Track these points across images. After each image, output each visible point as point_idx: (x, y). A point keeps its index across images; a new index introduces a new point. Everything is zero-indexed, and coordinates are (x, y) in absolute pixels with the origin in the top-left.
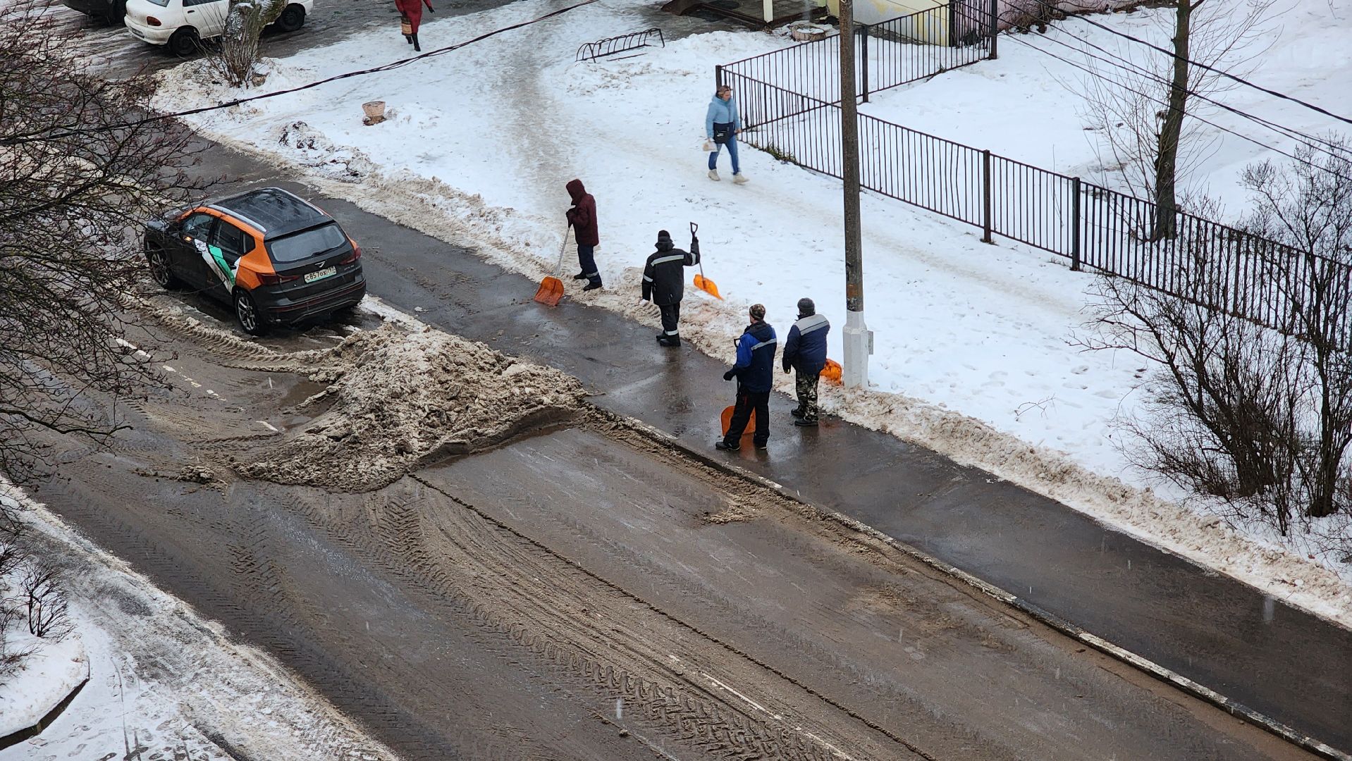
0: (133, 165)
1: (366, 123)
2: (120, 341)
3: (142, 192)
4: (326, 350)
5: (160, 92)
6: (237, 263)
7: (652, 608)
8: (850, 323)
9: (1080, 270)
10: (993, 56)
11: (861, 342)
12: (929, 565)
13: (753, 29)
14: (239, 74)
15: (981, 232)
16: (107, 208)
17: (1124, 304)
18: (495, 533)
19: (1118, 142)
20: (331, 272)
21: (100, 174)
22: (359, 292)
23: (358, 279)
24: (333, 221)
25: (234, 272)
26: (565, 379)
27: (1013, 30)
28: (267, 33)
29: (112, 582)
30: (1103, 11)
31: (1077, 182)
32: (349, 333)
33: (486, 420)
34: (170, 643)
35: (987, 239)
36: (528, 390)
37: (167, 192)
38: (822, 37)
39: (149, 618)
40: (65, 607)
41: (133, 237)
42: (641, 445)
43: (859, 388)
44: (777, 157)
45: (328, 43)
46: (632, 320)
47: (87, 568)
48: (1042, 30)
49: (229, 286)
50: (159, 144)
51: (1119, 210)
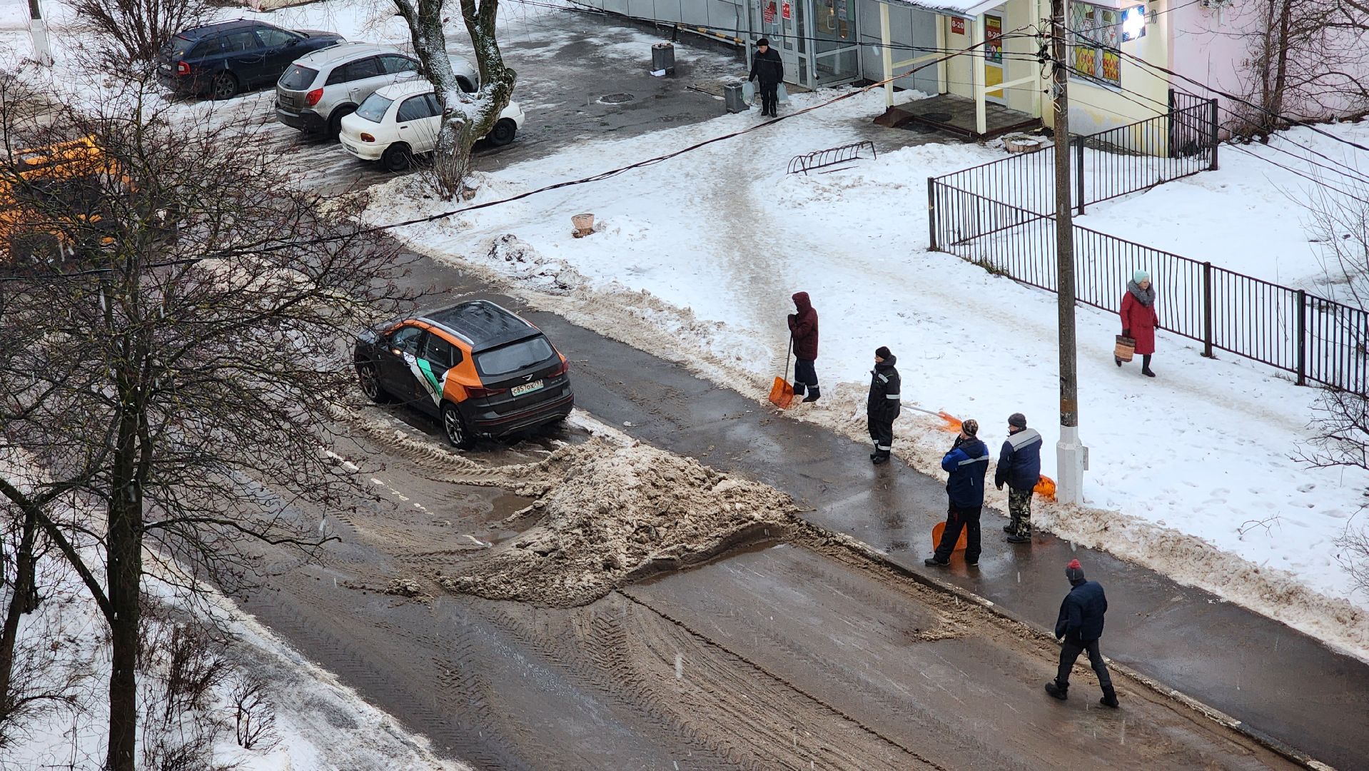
0: (343, 276)
1: (576, 235)
2: (330, 454)
3: (353, 304)
4: (533, 465)
5: (372, 206)
6: (445, 376)
7: (861, 727)
8: (1064, 438)
9: (1305, 385)
10: (1214, 167)
11: (1074, 459)
12: (1150, 687)
13: (965, 141)
14: (451, 187)
15: (1202, 346)
16: (319, 320)
17: (1352, 420)
18: (702, 648)
19: (1345, 253)
20: (538, 385)
21: (312, 286)
22: (567, 406)
23: (565, 393)
24: (541, 334)
25: (442, 385)
26: (777, 495)
27: (1234, 140)
28: (478, 148)
29: (319, 694)
30: (1329, 121)
31: (1302, 295)
32: (557, 447)
33: (695, 536)
34: (375, 756)
35: (1208, 354)
36: (738, 506)
37: (376, 305)
38: (1037, 148)
39: (354, 730)
40: (272, 719)
41: (344, 349)
42: (851, 561)
43: (1073, 504)
44: (991, 270)
45: (539, 157)
46: (844, 436)
47: (295, 680)
48: (1265, 141)
49: (437, 400)
50: (371, 256)
51: (1346, 324)
